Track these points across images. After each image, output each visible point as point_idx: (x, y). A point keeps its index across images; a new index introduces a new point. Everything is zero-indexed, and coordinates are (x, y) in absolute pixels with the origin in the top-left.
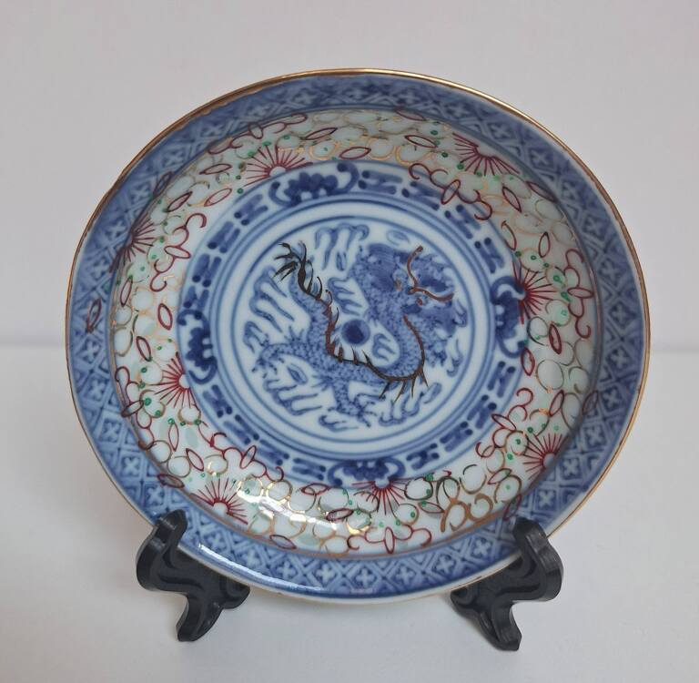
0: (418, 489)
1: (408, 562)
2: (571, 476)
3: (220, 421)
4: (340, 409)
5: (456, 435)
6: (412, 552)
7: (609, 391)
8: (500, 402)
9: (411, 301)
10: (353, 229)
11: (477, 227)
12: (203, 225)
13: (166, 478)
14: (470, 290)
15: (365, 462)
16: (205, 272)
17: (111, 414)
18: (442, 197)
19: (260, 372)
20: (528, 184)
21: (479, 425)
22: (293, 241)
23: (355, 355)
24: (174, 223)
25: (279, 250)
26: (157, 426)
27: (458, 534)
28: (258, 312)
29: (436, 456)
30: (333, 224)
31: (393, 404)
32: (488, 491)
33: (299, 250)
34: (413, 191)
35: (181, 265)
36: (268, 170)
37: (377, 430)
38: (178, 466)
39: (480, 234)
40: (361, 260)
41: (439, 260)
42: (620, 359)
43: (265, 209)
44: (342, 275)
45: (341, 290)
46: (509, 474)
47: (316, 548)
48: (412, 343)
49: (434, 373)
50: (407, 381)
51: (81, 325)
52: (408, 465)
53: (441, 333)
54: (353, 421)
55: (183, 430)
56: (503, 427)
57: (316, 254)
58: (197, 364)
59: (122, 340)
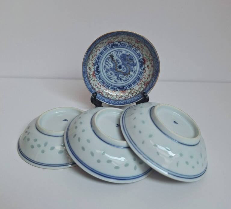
0: (129, 91)
1: (128, 100)
2: (150, 86)
3: (100, 81)
4: (118, 79)
5: (134, 82)
6: (128, 99)
7: (155, 74)
8: (141, 77)
9: (128, 62)
10: (120, 51)
11: (137, 51)
12: (99, 51)
13: (93, 88)
14: (136, 61)
15: (121, 87)
16: (99, 58)
17: (86, 78)
18: (133, 47)
19: (106, 73)
20: (144, 45)
21: (138, 81)
22: (111, 53)
23: (120, 70)
24: (96, 51)
25: (109, 55)
26: (92, 81)
27: (135, 96)
28: (106, 64)
29: (131, 86)
30: (117, 51)
31: (125, 78)
32: (139, 90)
33: (112, 55)
34: (129, 46)
35: (96, 57)
36: (109, 43)
37: (123, 82)
38: (95, 87)
39: (138, 52)
40: (121, 56)
41: (132, 56)
42: (156, 69)
43: (108, 49)
44: (118, 58)
45: (118, 60)
46: (142, 87)
47: (114, 99)
48: (128, 69)
49: (131, 73)
50: (128, 75)
51: (84, 65)
52: (127, 87)
53: (132, 67)
54: (119, 81)
55: (95, 82)
56: (141, 81)
57: (115, 55)
58: (97, 72)
59: (88, 68)
